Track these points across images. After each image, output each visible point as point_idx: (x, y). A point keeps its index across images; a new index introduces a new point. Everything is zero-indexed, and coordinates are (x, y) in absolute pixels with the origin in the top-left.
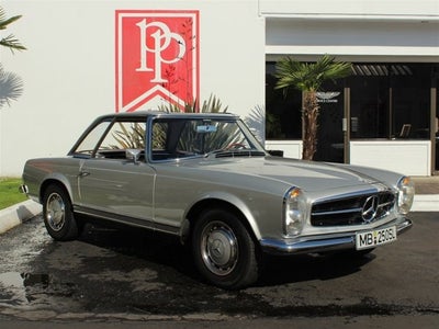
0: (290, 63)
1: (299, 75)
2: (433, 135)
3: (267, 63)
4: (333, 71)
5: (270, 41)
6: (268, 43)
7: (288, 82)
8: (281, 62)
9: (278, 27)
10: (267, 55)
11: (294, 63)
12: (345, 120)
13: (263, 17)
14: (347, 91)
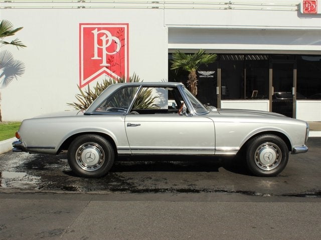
0: (180, 54)
1: (184, 61)
2: (271, 97)
3: (169, 54)
4: (206, 59)
5: (171, 41)
6: (169, 42)
7: (178, 66)
8: (174, 54)
9: (175, 33)
10: (169, 49)
11: (182, 54)
12: (218, 88)
13: (167, 27)
14: (219, 71)
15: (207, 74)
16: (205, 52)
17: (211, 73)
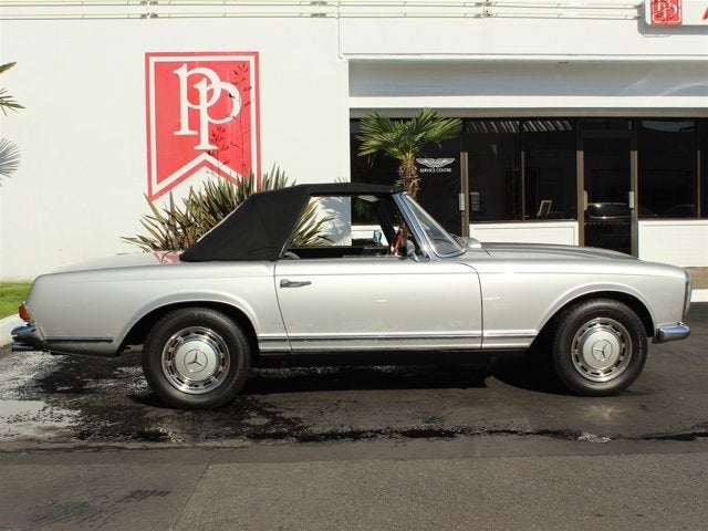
0: (378, 119)
1: (389, 137)
2: (581, 215)
3: (351, 120)
4: (437, 130)
5: (355, 91)
6: (353, 93)
7: (374, 147)
8: (366, 120)
9: (364, 73)
10: (351, 110)
11: (384, 121)
12: (462, 196)
13: (346, 59)
14: (464, 157)
15: (438, 164)
16: (435, 115)
17: (445, 161)
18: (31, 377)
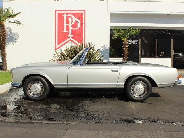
0: (118, 29)
1: (121, 34)
3: (110, 29)
4: (134, 32)
5: (111, 21)
7: (116, 36)
8: (115, 29)
10: (110, 26)
12: (139, 51)
13: (109, 13)
14: (140, 40)
15: (133, 42)
16: (133, 28)
17: (135, 41)
18: (20, 98)
